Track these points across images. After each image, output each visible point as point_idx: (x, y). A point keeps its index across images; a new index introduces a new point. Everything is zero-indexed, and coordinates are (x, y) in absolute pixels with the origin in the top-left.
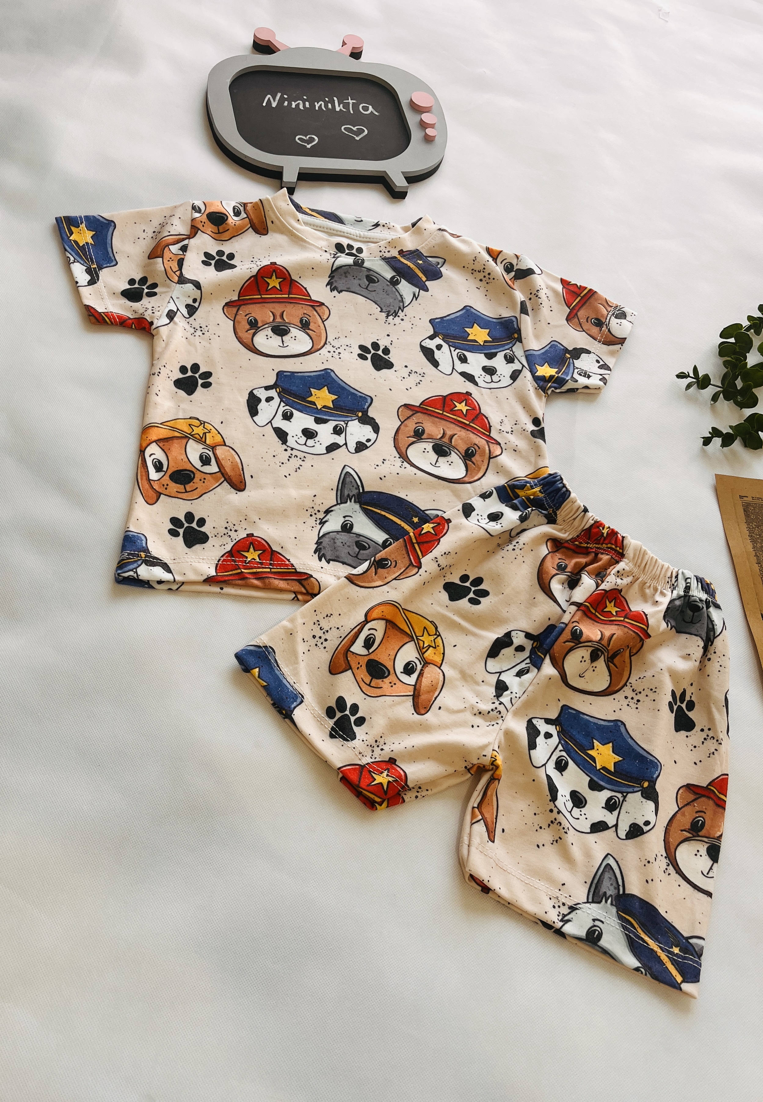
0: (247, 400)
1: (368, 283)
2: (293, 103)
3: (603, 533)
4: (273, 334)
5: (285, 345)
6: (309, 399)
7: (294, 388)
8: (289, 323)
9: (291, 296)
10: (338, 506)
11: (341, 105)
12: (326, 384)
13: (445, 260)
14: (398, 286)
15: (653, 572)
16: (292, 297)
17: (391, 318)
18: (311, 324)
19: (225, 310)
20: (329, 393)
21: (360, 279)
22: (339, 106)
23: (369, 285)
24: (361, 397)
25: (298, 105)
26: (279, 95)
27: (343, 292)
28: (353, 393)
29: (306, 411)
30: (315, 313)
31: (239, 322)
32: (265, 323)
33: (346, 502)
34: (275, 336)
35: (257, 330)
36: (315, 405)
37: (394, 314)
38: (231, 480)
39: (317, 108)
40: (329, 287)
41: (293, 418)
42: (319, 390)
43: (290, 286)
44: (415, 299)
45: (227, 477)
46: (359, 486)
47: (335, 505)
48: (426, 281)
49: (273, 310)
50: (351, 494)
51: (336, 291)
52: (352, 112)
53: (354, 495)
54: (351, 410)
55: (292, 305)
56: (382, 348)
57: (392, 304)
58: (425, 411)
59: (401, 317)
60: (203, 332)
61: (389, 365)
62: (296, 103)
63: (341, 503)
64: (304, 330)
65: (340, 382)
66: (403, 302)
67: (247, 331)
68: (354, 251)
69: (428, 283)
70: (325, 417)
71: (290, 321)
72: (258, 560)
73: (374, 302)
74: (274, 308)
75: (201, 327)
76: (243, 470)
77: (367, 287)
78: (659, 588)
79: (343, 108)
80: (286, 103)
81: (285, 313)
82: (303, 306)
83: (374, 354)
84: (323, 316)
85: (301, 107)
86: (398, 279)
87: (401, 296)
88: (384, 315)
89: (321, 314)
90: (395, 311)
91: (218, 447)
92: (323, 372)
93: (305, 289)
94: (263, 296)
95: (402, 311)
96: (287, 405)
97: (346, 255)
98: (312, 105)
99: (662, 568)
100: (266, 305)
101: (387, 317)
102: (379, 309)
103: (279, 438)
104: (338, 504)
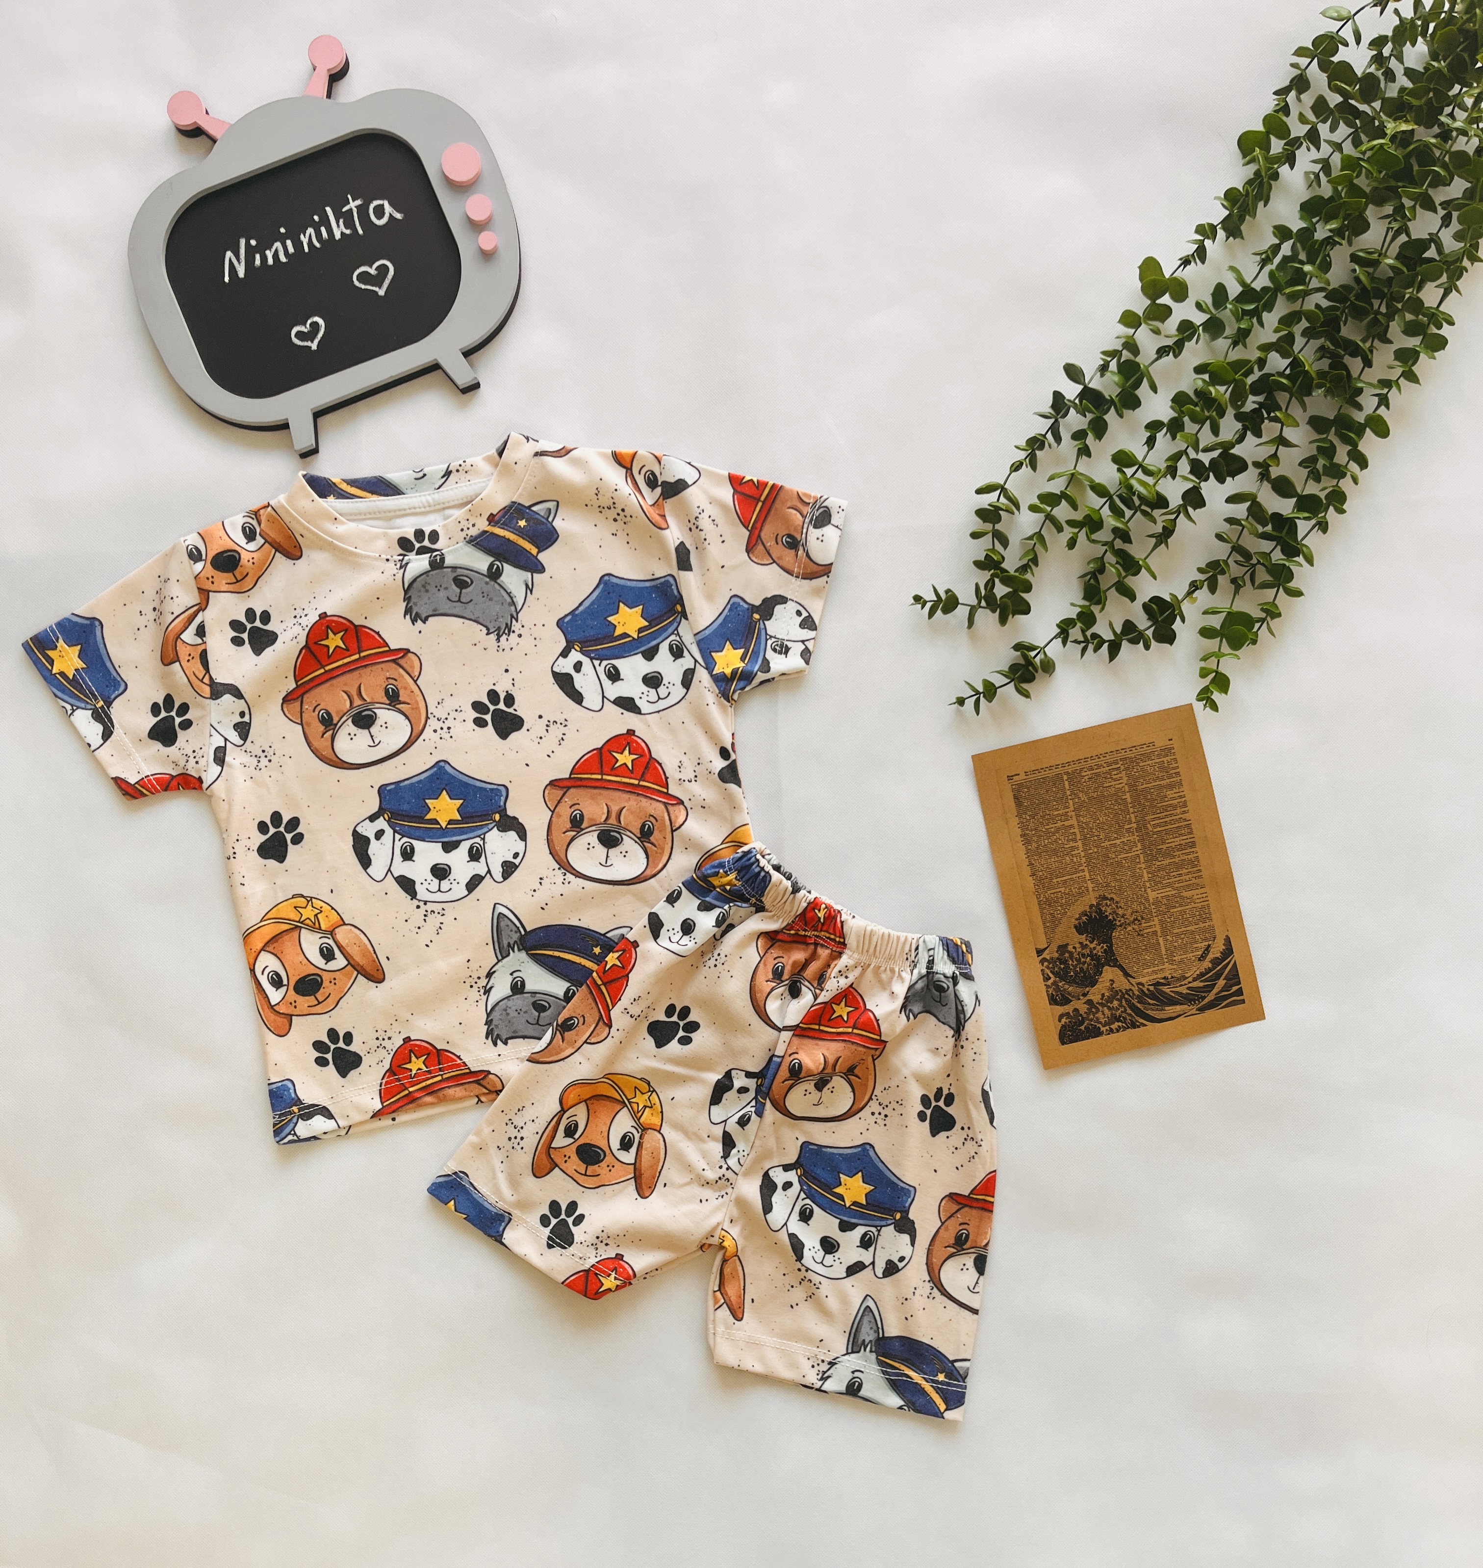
0: (353, 846)
1: (458, 590)
2: (268, 252)
3: (819, 918)
4: (356, 728)
5: (377, 742)
6: (428, 817)
7: (405, 807)
8: (372, 703)
9: (363, 654)
10: (500, 964)
11: (341, 221)
12: (443, 786)
13: (558, 502)
14: (502, 578)
15: (887, 953)
16: (364, 657)
17: (504, 637)
18: (401, 693)
19: (285, 710)
20: (451, 799)
21: (446, 588)
22: (338, 226)
23: (461, 593)
24: (492, 790)
25: (276, 255)
26: (243, 242)
27: (430, 619)
28: (481, 788)
29: (429, 837)
30: (401, 671)
31: (309, 724)
32: (342, 714)
33: (508, 955)
34: (360, 730)
35: (334, 729)
36: (438, 823)
37: (506, 631)
38: (366, 971)
39: (306, 249)
40: (408, 617)
41: (416, 854)
42: (437, 799)
43: (357, 637)
44: (529, 592)
45: (359, 969)
46: (518, 928)
47: (496, 964)
48: (538, 553)
49: (345, 689)
50: (512, 943)
51: (419, 621)
52: (361, 232)
53: (515, 942)
54: (485, 815)
55: (368, 669)
56: (502, 696)
57: (500, 615)
58: (579, 783)
59: (517, 632)
60: (269, 758)
61: (516, 723)
62: (273, 250)
63: (503, 958)
64: (394, 706)
65: (461, 777)
66: (513, 603)
67: (322, 736)
68: (426, 543)
69: (542, 557)
70: (454, 839)
71: (372, 698)
72: (425, 1069)
73: (474, 621)
74: (345, 684)
75: (263, 751)
76: (375, 953)
77: (460, 597)
78: (897, 970)
79: (346, 228)
80: (258, 262)
81: (362, 686)
82: (383, 665)
83: (494, 710)
84: (413, 671)
85: (283, 259)
86: (498, 566)
87: (509, 594)
88: (493, 637)
89: (410, 670)
90: (507, 624)
91: (337, 930)
92: (435, 769)
93: (378, 633)
94: (327, 668)
95: (517, 621)
96: (403, 836)
97: (417, 554)
98: (298, 244)
99: (898, 942)
100: (334, 682)
101: (498, 640)
102: (485, 631)
103: (406, 891)
104: (499, 961)
